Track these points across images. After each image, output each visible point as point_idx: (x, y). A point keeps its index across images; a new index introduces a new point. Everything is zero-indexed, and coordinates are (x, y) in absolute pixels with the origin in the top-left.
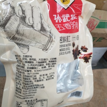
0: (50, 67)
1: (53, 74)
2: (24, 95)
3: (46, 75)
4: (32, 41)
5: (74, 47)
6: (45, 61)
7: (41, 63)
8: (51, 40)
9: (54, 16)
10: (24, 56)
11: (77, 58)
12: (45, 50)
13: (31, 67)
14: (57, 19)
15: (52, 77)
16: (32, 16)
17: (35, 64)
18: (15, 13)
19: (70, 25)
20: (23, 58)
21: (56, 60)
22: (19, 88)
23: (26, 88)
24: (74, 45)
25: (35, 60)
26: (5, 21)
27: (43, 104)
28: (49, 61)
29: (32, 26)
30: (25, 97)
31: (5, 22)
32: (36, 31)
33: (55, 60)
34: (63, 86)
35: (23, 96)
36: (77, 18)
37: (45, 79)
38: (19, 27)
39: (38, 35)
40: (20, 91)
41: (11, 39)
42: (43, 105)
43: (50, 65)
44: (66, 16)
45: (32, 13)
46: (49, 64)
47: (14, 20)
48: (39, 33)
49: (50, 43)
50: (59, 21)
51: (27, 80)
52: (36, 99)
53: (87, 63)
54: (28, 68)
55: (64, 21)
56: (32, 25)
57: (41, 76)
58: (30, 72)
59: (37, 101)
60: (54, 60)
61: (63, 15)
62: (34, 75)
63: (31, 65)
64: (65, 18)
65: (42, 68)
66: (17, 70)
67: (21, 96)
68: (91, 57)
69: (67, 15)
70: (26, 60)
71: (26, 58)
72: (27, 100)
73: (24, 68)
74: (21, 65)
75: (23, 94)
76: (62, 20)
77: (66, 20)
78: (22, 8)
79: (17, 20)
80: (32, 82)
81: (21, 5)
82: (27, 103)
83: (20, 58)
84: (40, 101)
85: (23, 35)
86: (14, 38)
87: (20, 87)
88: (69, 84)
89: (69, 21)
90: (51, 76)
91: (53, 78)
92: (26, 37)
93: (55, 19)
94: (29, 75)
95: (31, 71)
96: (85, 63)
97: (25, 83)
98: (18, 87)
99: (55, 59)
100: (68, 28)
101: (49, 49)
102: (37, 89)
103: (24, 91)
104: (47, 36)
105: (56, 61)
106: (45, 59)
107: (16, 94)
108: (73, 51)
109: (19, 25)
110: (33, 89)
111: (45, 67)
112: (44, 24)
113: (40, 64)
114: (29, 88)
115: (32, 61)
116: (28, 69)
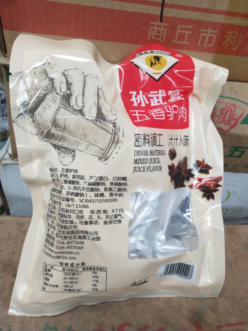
0: (114, 197)
1: (121, 213)
2: (57, 250)
3: (105, 212)
4: (82, 141)
5: (175, 160)
6: (103, 182)
7: (94, 185)
8: (116, 140)
9: (132, 94)
10: (63, 169)
11: (184, 186)
12: (104, 159)
13: (75, 191)
14: (137, 101)
15: (117, 219)
16: (82, 93)
17: (82, 186)
18: (53, 89)
19: (163, 112)
20: (62, 173)
21: (127, 182)
22: (51, 235)
23: (63, 235)
24: (173, 155)
25: (82, 178)
26: (35, 103)
27: (97, 277)
28: (112, 184)
29: (81, 112)
30: (60, 255)
31: (35, 105)
32: (87, 122)
33: (125, 182)
34: (142, 242)
35: (56, 253)
36: (183, 99)
37: (101, 222)
38: (58, 114)
39: (92, 130)
40: (52, 241)
41: (44, 136)
42: (97, 279)
43: (114, 192)
44: (158, 94)
45: (84, 86)
46: (111, 189)
47: (51, 100)
48: (92, 124)
49: (114, 146)
50: (141, 103)
51: (65, 219)
52: (83, 264)
53: (211, 200)
54: (68, 193)
55: (153, 105)
56: (80, 108)
57: (92, 212)
58: (70, 203)
59: (84, 269)
60: (122, 181)
61: (151, 92)
62: (79, 209)
63: (75, 188)
64: (155, 98)
65: (96, 195)
66: (51, 199)
67: (53, 251)
68: (221, 186)
69: (160, 91)
70: (65, 178)
71: (67, 174)
72: (65, 261)
73: (61, 193)
74: (58, 188)
75: (57, 247)
76: (147, 102)
77: (158, 102)
78: (66, 79)
79: (56, 100)
80: (74, 225)
81: (66, 73)
82: (64, 269)
83: (57, 173)
84: (91, 269)
85: (64, 129)
86: (48, 136)
87: (53, 232)
88: (160, 241)
89: (166, 103)
90: (116, 216)
91: (120, 221)
92: (70, 133)
93: (133, 99)
94: (69, 208)
95: (72, 200)
96: (205, 199)
97: (61, 224)
98: (50, 233)
99: (124, 179)
100: (156, 117)
101: (111, 158)
102: (85, 241)
103: (58, 241)
104: (107, 131)
105: (125, 184)
106: (101, 178)
107: (45, 248)
108: (171, 168)
109: (58, 110)
110: (77, 240)
111: (102, 195)
112: (102, 107)
113: (92, 187)
114: (68, 235)
115: (77, 180)
116: (67, 197)
